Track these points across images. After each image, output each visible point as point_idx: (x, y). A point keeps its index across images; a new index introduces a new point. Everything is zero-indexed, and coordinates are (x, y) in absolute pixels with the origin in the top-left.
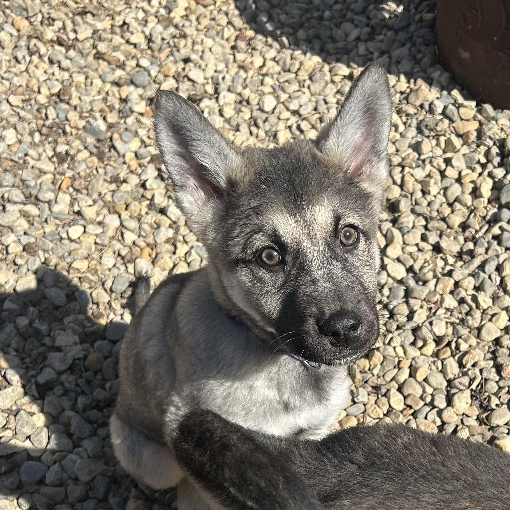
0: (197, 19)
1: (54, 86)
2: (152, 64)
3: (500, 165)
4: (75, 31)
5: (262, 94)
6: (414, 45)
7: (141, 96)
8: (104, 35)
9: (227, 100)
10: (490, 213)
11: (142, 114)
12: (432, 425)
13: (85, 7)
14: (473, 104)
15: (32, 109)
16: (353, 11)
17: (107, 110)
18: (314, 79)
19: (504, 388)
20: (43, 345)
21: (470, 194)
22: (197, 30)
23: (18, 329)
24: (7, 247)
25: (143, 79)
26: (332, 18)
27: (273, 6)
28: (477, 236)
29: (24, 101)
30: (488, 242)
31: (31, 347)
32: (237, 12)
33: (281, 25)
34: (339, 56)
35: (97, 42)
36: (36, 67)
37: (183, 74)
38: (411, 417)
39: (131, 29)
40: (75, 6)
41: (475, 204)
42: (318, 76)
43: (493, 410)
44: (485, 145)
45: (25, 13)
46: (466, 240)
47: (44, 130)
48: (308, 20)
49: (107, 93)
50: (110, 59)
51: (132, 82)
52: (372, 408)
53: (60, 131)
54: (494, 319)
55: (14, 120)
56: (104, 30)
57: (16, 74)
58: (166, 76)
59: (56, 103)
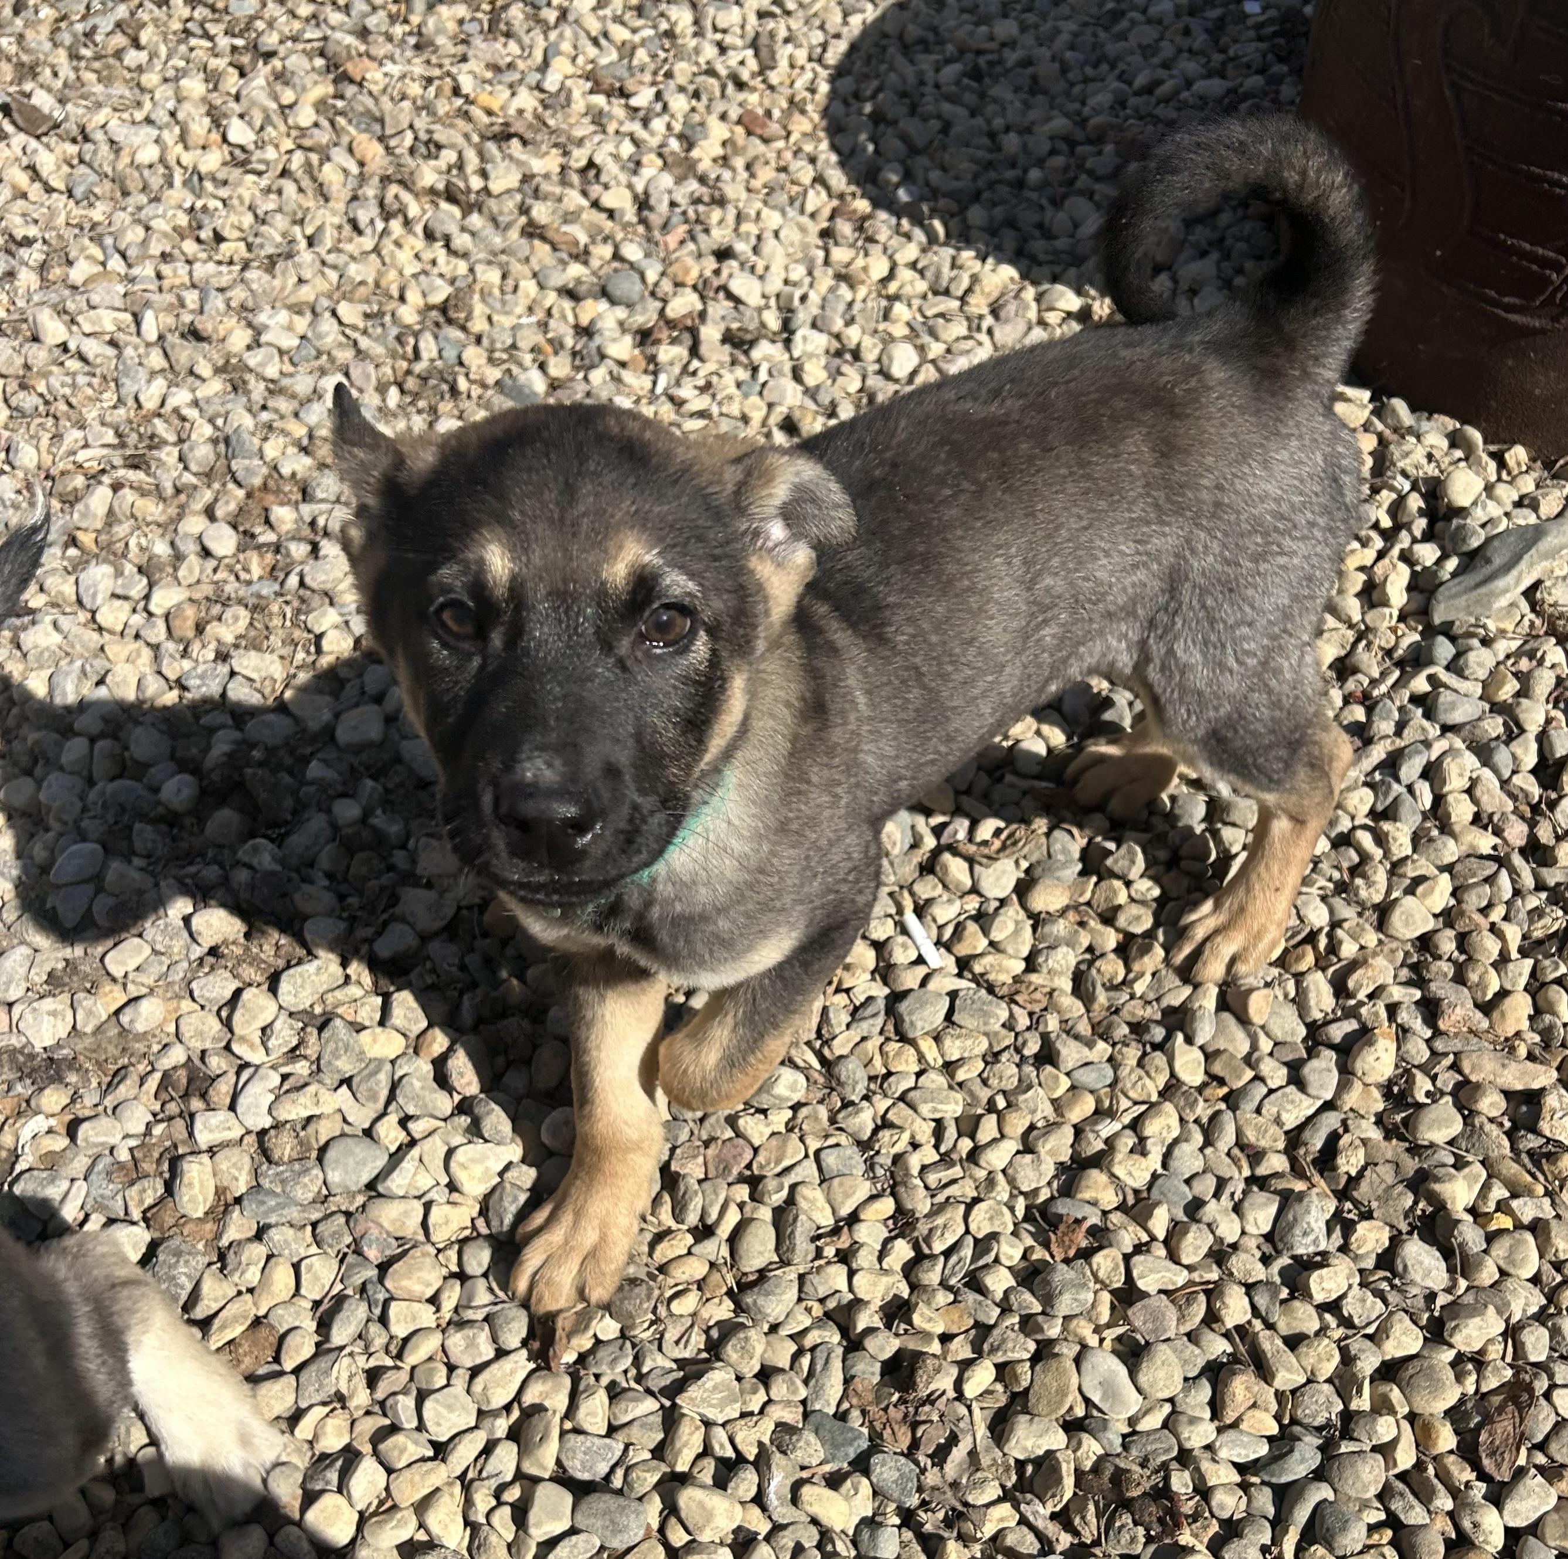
0: (748, 167)
1: (434, 289)
2: (648, 255)
3: (1428, 536)
4: (484, 174)
5: (889, 340)
6: (1227, 256)
7: (621, 324)
8: (546, 187)
9: (810, 348)
10: (1405, 643)
11: (623, 364)
12: (1274, 1129)
13: (506, 124)
14: (1366, 395)
15: (385, 335)
16: (1090, 173)
17: (549, 349)
18: (1003, 314)
19: (1446, 1055)
20: (391, 868)
21: (1358, 595)
22: (749, 190)
23: (335, 827)
24: (319, 637)
25: (628, 286)
26: (1043, 185)
27: (914, 151)
28: (1376, 693)
29: (367, 316)
30: (1401, 709)
31: (364, 870)
32: (834, 158)
33: (933, 193)
34: (1058, 269)
35: (529, 201)
36: (398, 244)
37: (716, 283)
38: (1223, 1106)
39: (604, 178)
40: (486, 120)
41: (1368, 618)
42: (1011, 308)
43: (1419, 1106)
44: (1392, 489)
45: (377, 127)
46: (1347, 700)
47: (411, 383)
48: (991, 185)
49: (549, 313)
50: (556, 238)
51: (604, 293)
52: (1134, 1077)
53: (445, 387)
54: (1420, 890)
55: (345, 355)
56: (547, 176)
57: (353, 258)
58: (678, 285)
59: (437, 324)
